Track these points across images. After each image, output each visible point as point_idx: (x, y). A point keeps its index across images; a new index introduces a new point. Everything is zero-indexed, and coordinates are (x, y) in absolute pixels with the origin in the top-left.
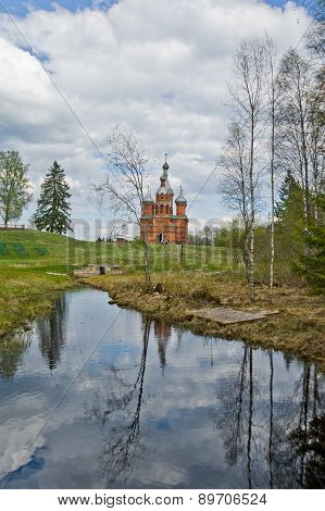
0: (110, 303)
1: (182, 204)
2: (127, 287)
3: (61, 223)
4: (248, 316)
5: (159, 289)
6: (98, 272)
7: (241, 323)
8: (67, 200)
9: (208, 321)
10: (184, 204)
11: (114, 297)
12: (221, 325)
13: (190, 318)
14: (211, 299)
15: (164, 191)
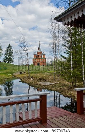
0: (20, 81)
1: (44, 55)
2: (25, 77)
3: (11, 60)
4: (51, 83)
5: (32, 78)
6: (20, 74)
7: (48, 85)
8: (12, 54)
9: (41, 85)
10: (45, 55)
11: (21, 80)
12: (43, 86)
13: (37, 84)
14: (43, 80)
15: (39, 51)
